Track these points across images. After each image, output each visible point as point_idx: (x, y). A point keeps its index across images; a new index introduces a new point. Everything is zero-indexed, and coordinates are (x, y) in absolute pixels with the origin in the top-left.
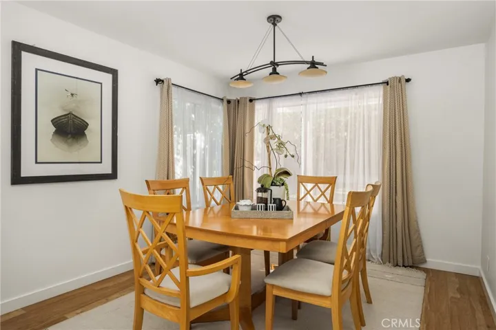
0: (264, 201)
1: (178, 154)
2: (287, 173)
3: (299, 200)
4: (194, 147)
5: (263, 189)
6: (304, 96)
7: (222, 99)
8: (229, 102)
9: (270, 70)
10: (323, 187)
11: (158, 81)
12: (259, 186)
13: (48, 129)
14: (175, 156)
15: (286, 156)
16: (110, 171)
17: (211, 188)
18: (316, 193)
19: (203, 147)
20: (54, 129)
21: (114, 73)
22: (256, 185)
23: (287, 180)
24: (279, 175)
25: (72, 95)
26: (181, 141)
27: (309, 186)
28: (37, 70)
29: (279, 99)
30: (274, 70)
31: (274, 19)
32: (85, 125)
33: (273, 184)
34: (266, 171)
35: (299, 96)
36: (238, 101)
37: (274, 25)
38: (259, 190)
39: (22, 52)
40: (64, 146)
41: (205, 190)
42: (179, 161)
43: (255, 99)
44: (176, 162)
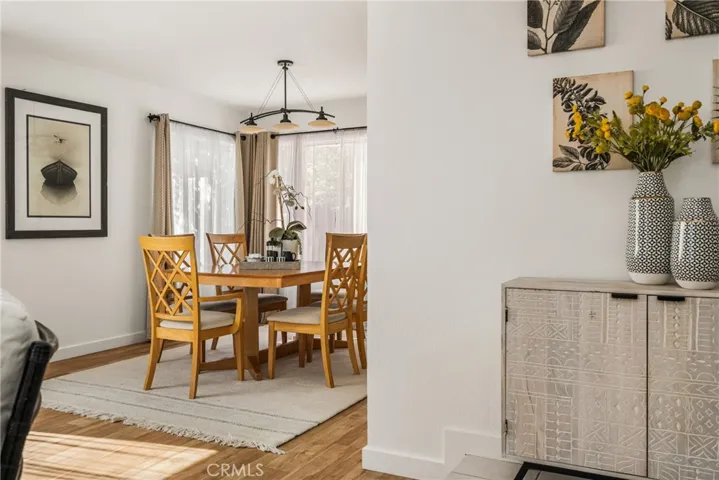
0: (274, 255)
1: (177, 209)
2: (300, 227)
4: (197, 201)
5: (273, 242)
6: (339, 133)
7: (234, 135)
8: (243, 137)
9: (281, 116)
11: (152, 118)
12: (269, 239)
13: (38, 180)
14: (174, 212)
15: (296, 208)
16: (98, 227)
17: (219, 247)
19: (209, 201)
20: (43, 180)
21: (103, 112)
22: (267, 239)
24: (292, 229)
25: (61, 140)
26: (181, 193)
28: (28, 116)
29: (308, 135)
30: (286, 116)
31: (285, 64)
32: (74, 174)
34: (279, 224)
35: (333, 133)
36: (256, 137)
37: (285, 68)
38: (269, 243)
39: (16, 99)
40: (53, 198)
41: (212, 248)
42: (178, 217)
43: (278, 135)
44: (175, 219)
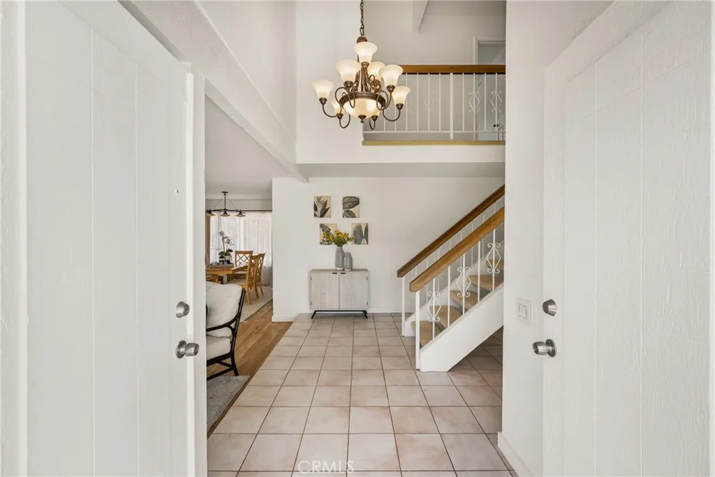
0: (223, 262)
2: (231, 251)
3: (236, 262)
5: (222, 257)
10: (247, 255)
15: (230, 244)
18: (244, 258)
23: (231, 253)
24: (228, 251)
27: (241, 255)
30: (225, 211)
31: (225, 193)
33: (226, 255)
34: (223, 250)
38: (220, 257)
